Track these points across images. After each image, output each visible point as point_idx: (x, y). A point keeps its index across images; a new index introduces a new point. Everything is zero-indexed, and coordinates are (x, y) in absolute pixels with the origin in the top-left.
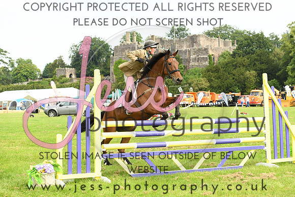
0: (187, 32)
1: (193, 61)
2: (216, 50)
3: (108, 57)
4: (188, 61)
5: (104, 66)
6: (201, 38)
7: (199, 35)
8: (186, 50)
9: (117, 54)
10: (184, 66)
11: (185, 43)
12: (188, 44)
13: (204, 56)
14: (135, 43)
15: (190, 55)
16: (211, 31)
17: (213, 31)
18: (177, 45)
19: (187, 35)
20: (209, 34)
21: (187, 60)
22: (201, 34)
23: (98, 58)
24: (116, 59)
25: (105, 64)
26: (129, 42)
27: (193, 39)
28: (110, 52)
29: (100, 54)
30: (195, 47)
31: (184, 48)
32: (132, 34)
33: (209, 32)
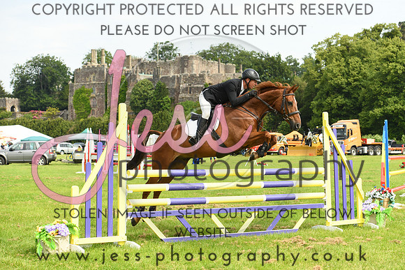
0: (175, 52)
1: (183, 92)
2: (214, 77)
3: (66, 83)
4: (177, 91)
5: (59, 96)
6: (194, 61)
7: (192, 57)
8: (174, 77)
9: (79, 80)
10: (171, 99)
11: (172, 66)
12: (176, 68)
13: (199, 86)
14: (103, 66)
15: (179, 83)
16: (207, 51)
17: (210, 51)
18: (161, 70)
19: (175, 55)
20: (205, 56)
21: (175, 90)
22: (194, 54)
23: (52, 85)
24: (77, 86)
25: (61, 94)
26: (95, 64)
27: (184, 61)
28: (69, 77)
29: (54, 80)
30: (186, 73)
31: (171, 74)
32: (100, 53)
33: (205, 53)
